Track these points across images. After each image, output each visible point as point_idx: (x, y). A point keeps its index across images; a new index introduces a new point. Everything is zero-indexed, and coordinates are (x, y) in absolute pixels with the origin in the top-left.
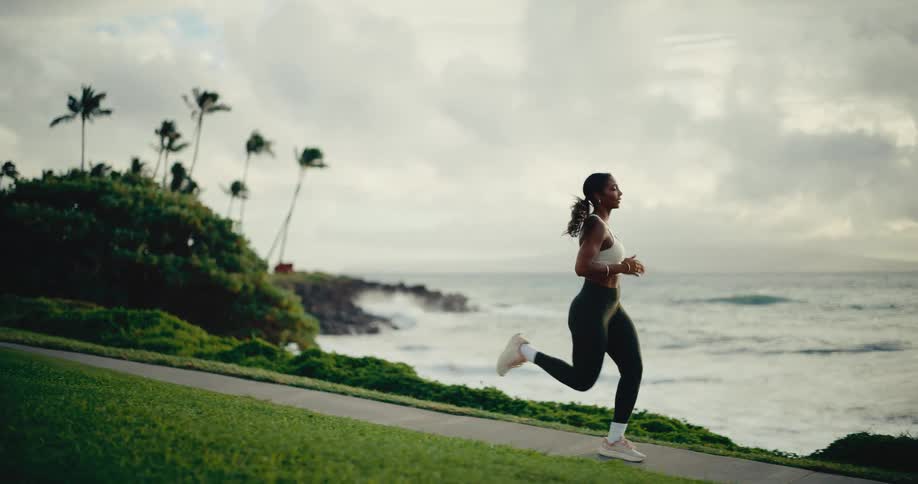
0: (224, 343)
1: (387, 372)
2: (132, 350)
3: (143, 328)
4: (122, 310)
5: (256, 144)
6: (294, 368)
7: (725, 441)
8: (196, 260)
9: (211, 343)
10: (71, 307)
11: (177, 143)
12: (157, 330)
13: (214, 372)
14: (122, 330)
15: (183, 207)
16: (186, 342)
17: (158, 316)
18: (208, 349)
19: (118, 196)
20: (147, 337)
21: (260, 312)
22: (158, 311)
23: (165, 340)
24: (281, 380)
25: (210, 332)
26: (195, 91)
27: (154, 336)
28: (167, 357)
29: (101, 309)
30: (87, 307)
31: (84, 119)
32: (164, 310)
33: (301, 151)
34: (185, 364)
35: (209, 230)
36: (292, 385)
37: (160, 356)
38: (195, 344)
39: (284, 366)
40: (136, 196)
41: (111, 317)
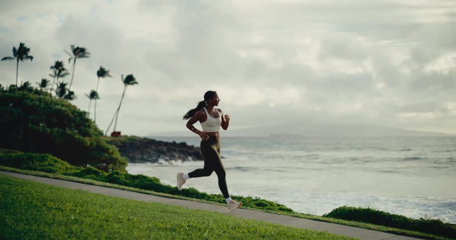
0: (77, 169)
1: (147, 181)
2: (33, 171)
3: (40, 162)
4: (30, 154)
5: (102, 73)
6: (106, 179)
7: (290, 211)
8: (68, 131)
9: (71, 169)
10: (8, 152)
11: (63, 72)
12: (47, 163)
13: (68, 180)
14: (30, 163)
15: (63, 106)
16: (60, 168)
17: (47, 157)
18: (69, 171)
19: (32, 100)
20: (41, 166)
21: (99, 156)
22: (47, 154)
23: (50, 167)
24: (96, 184)
25: (72, 164)
26: (72, 46)
27: (45, 166)
28: (48, 174)
29: (22, 153)
30: (14, 153)
31: (18, 60)
32: (50, 154)
33: (125, 77)
34: (55, 177)
35: (75, 117)
36: (101, 186)
37: (44, 173)
38: (63, 169)
39: (103, 179)
40: (40, 100)
41: (25, 157)
